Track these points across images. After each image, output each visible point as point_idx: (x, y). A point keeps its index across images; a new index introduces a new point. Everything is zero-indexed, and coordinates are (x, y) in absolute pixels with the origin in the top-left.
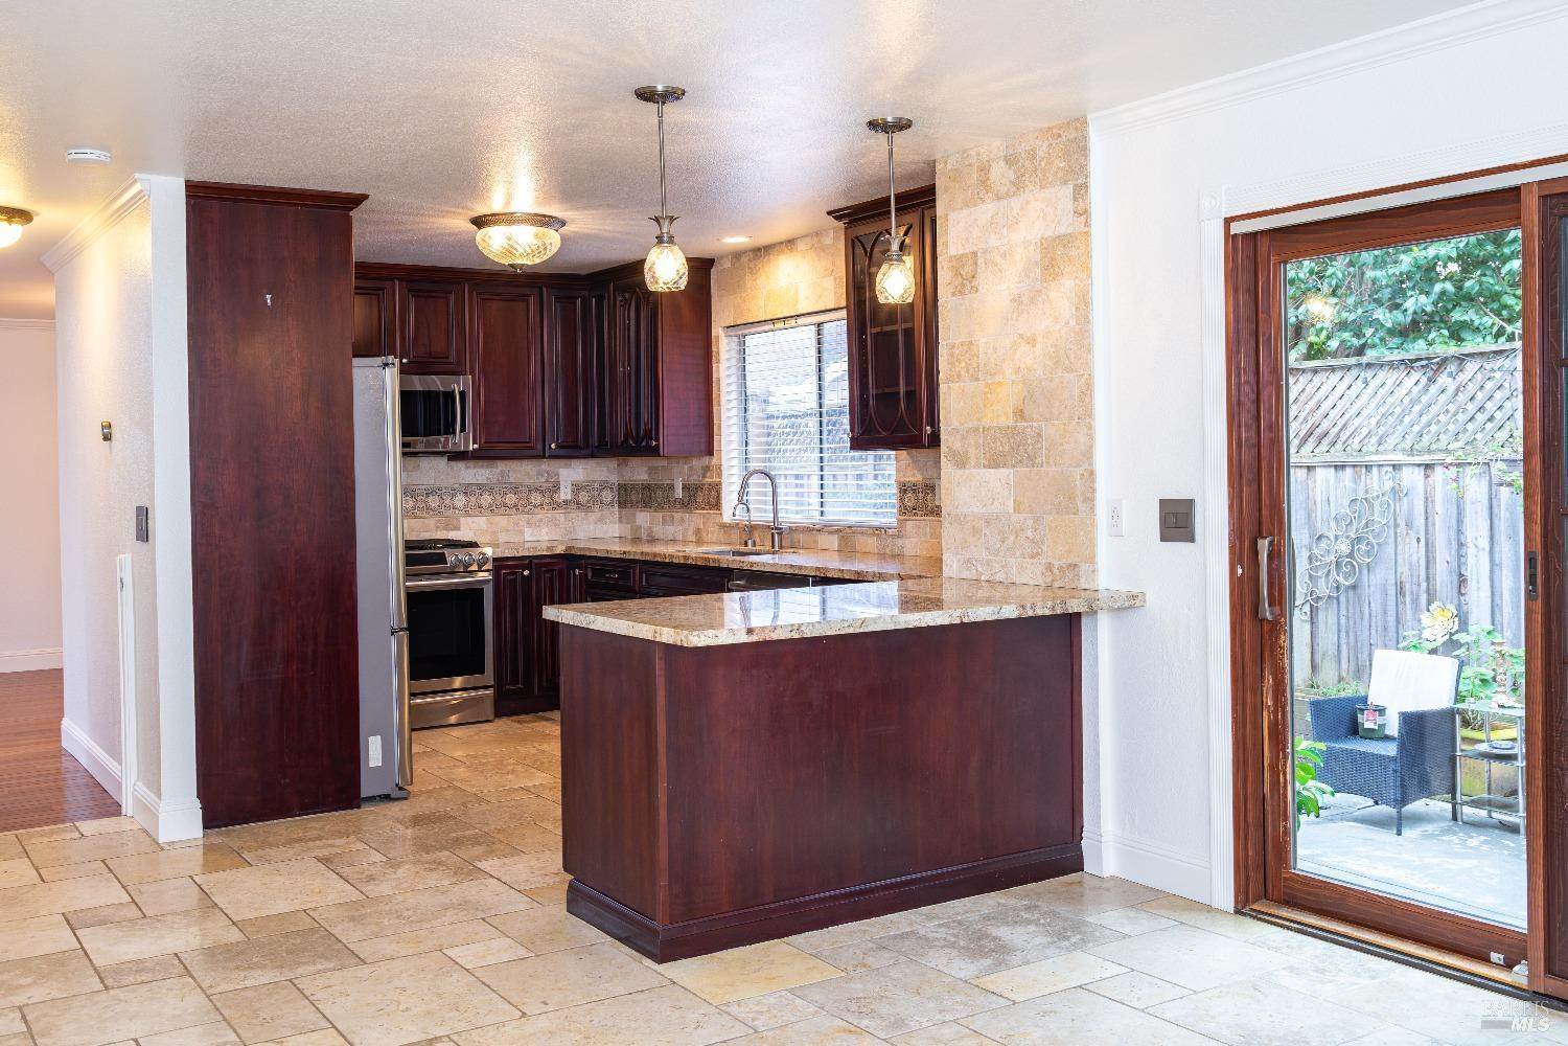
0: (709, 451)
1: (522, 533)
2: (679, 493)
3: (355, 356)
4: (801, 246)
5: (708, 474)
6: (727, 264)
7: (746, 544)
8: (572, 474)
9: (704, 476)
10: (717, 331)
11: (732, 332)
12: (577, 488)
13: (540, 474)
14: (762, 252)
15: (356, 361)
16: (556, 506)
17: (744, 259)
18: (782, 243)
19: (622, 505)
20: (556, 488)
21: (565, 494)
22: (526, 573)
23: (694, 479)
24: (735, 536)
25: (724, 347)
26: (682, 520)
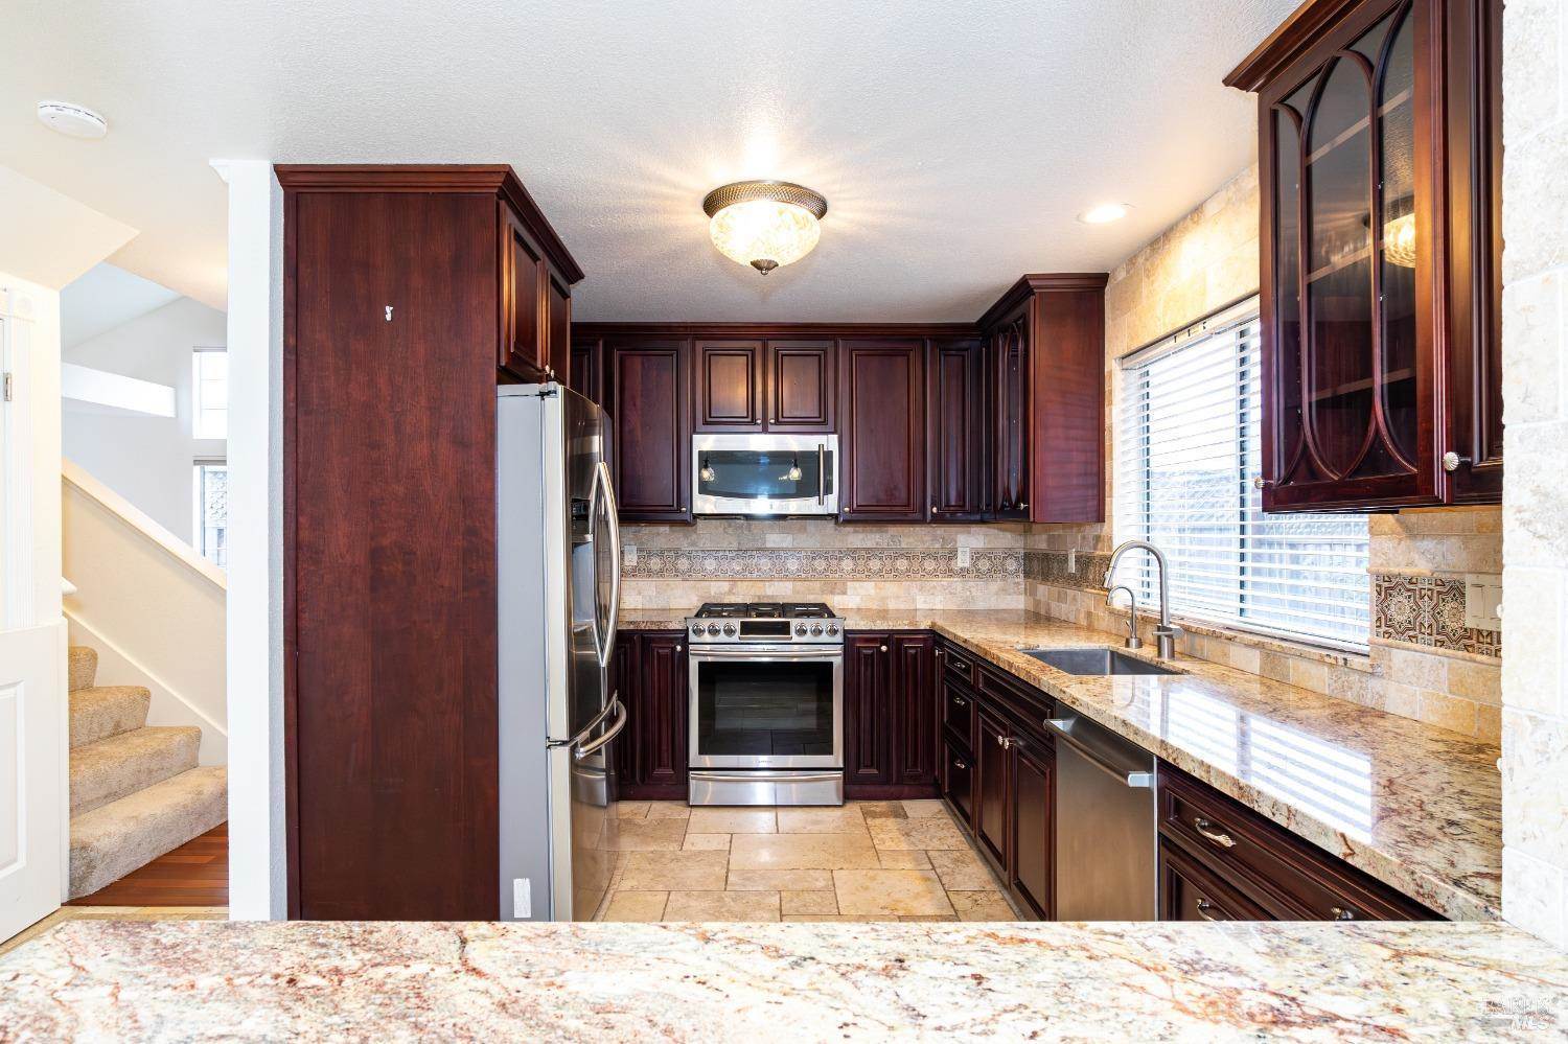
0: (1100, 516)
1: (914, 600)
2: (1072, 567)
3: (500, 382)
4: (1211, 209)
5: (1100, 546)
6: (1121, 275)
7: (1128, 644)
8: (970, 541)
9: (1095, 549)
10: (1112, 365)
11: (1128, 363)
12: (977, 555)
13: (935, 539)
14: (1160, 240)
15: (503, 390)
16: (950, 572)
17: (1141, 260)
18: (1184, 218)
19: (1027, 574)
20: (952, 555)
21: (963, 561)
22: (884, 648)
23: (1087, 550)
24: (1124, 627)
25: (1121, 385)
26: (1074, 599)
